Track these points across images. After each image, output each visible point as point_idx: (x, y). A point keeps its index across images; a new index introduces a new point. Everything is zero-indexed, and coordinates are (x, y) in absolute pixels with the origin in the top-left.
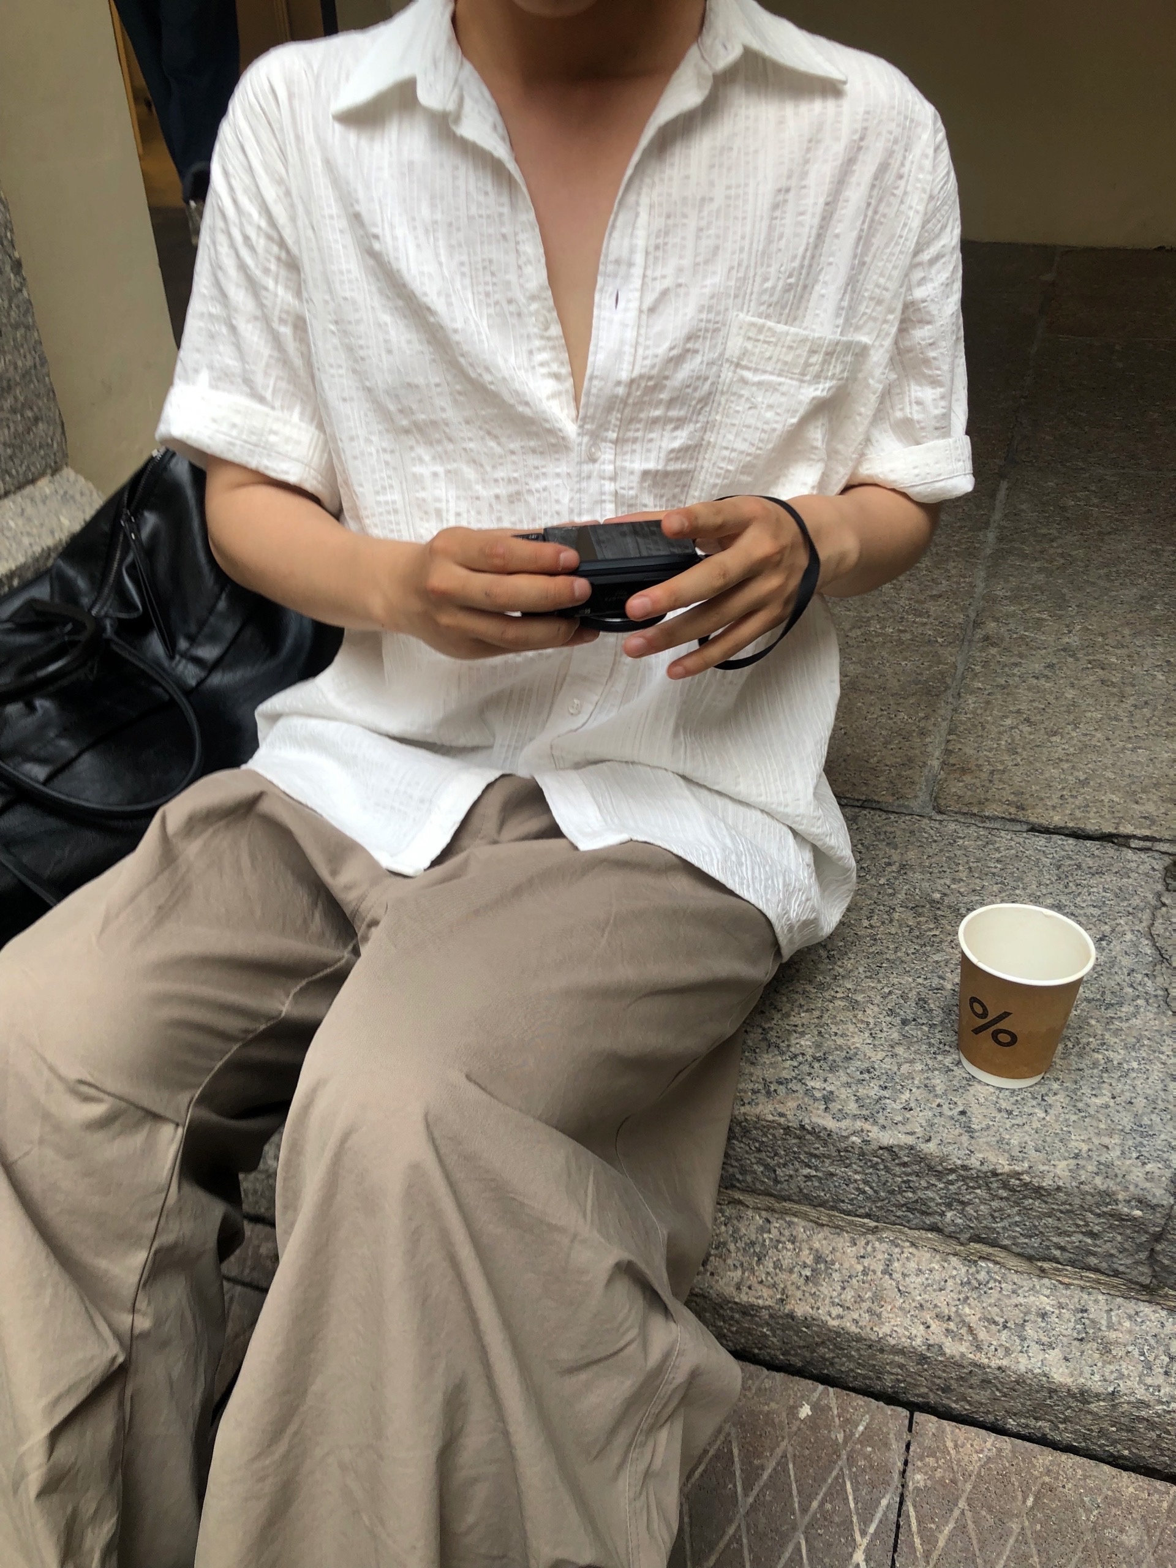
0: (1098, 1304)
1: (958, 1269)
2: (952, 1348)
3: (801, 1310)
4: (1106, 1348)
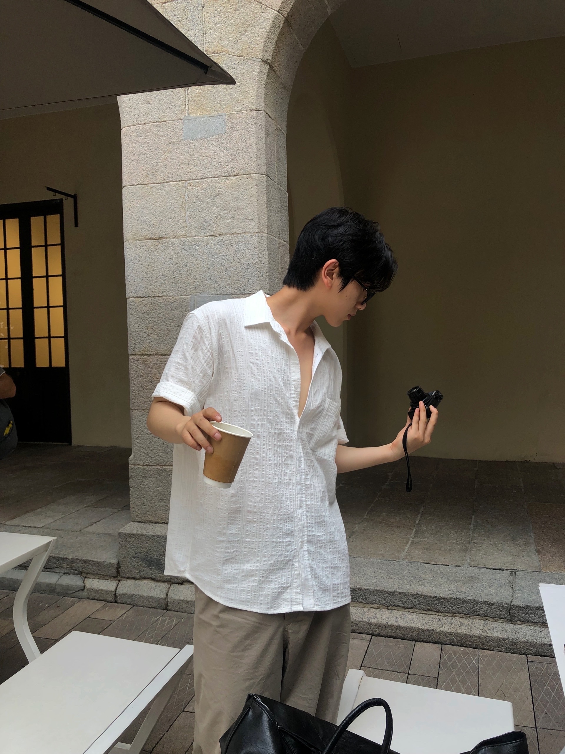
0: (504, 625)
1: (483, 622)
2: (484, 634)
3: (459, 631)
4: (506, 631)
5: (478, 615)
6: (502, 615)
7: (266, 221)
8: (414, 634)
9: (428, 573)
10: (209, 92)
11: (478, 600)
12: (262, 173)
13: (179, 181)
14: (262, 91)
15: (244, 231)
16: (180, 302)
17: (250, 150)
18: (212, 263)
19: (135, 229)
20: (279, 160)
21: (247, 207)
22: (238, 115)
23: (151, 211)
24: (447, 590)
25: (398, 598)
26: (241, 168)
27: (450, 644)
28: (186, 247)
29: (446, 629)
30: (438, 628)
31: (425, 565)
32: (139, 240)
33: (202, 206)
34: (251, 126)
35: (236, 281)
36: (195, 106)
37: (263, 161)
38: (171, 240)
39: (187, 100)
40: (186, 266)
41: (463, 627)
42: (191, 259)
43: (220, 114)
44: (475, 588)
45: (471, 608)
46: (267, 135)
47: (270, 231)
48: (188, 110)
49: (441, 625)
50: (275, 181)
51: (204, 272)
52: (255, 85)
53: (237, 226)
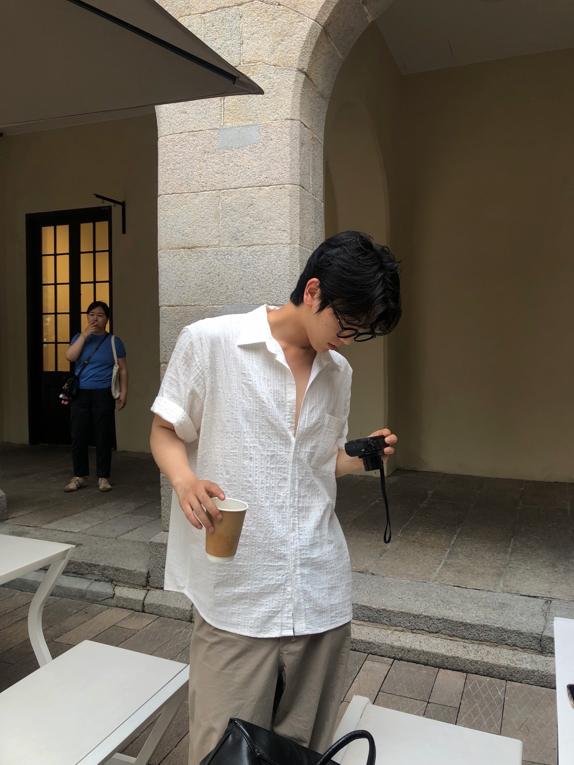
0: (534, 656)
4: (536, 663)
5: (507, 644)
6: (532, 646)
7: (299, 232)
8: (438, 661)
9: (457, 597)
10: (244, 102)
11: (506, 629)
12: (295, 183)
13: (213, 190)
14: (298, 100)
15: (276, 242)
16: (212, 311)
17: (284, 160)
18: (244, 273)
19: (169, 238)
20: (314, 170)
21: (280, 217)
22: (273, 125)
23: (185, 220)
24: (474, 616)
25: (423, 622)
26: (275, 178)
27: (476, 673)
28: (219, 257)
29: (472, 656)
30: (464, 655)
31: (455, 588)
32: (172, 249)
33: (236, 216)
34: (285, 136)
35: (268, 292)
36: (230, 116)
37: (297, 171)
38: (204, 249)
39: (223, 109)
40: (219, 275)
41: (490, 657)
42: (223, 269)
43: (255, 124)
44: (505, 615)
45: (499, 637)
46: (302, 144)
47: (303, 243)
48: (224, 120)
49: (467, 653)
50: (309, 191)
51: (236, 282)
52: (291, 94)
53: (269, 236)
